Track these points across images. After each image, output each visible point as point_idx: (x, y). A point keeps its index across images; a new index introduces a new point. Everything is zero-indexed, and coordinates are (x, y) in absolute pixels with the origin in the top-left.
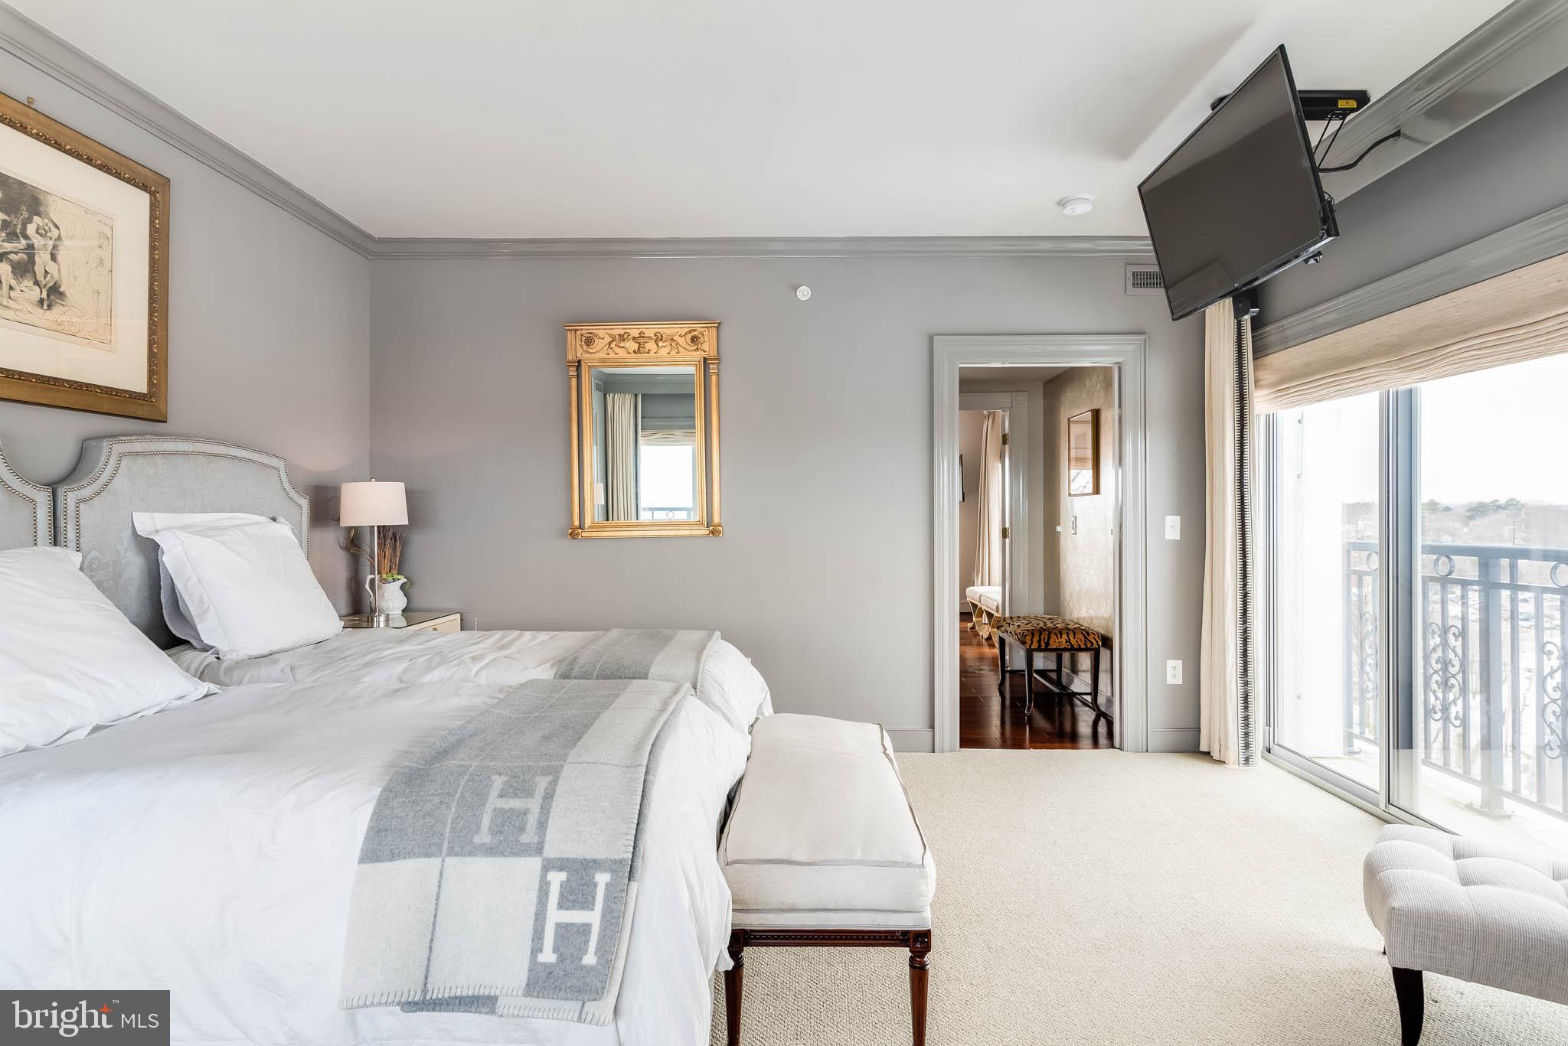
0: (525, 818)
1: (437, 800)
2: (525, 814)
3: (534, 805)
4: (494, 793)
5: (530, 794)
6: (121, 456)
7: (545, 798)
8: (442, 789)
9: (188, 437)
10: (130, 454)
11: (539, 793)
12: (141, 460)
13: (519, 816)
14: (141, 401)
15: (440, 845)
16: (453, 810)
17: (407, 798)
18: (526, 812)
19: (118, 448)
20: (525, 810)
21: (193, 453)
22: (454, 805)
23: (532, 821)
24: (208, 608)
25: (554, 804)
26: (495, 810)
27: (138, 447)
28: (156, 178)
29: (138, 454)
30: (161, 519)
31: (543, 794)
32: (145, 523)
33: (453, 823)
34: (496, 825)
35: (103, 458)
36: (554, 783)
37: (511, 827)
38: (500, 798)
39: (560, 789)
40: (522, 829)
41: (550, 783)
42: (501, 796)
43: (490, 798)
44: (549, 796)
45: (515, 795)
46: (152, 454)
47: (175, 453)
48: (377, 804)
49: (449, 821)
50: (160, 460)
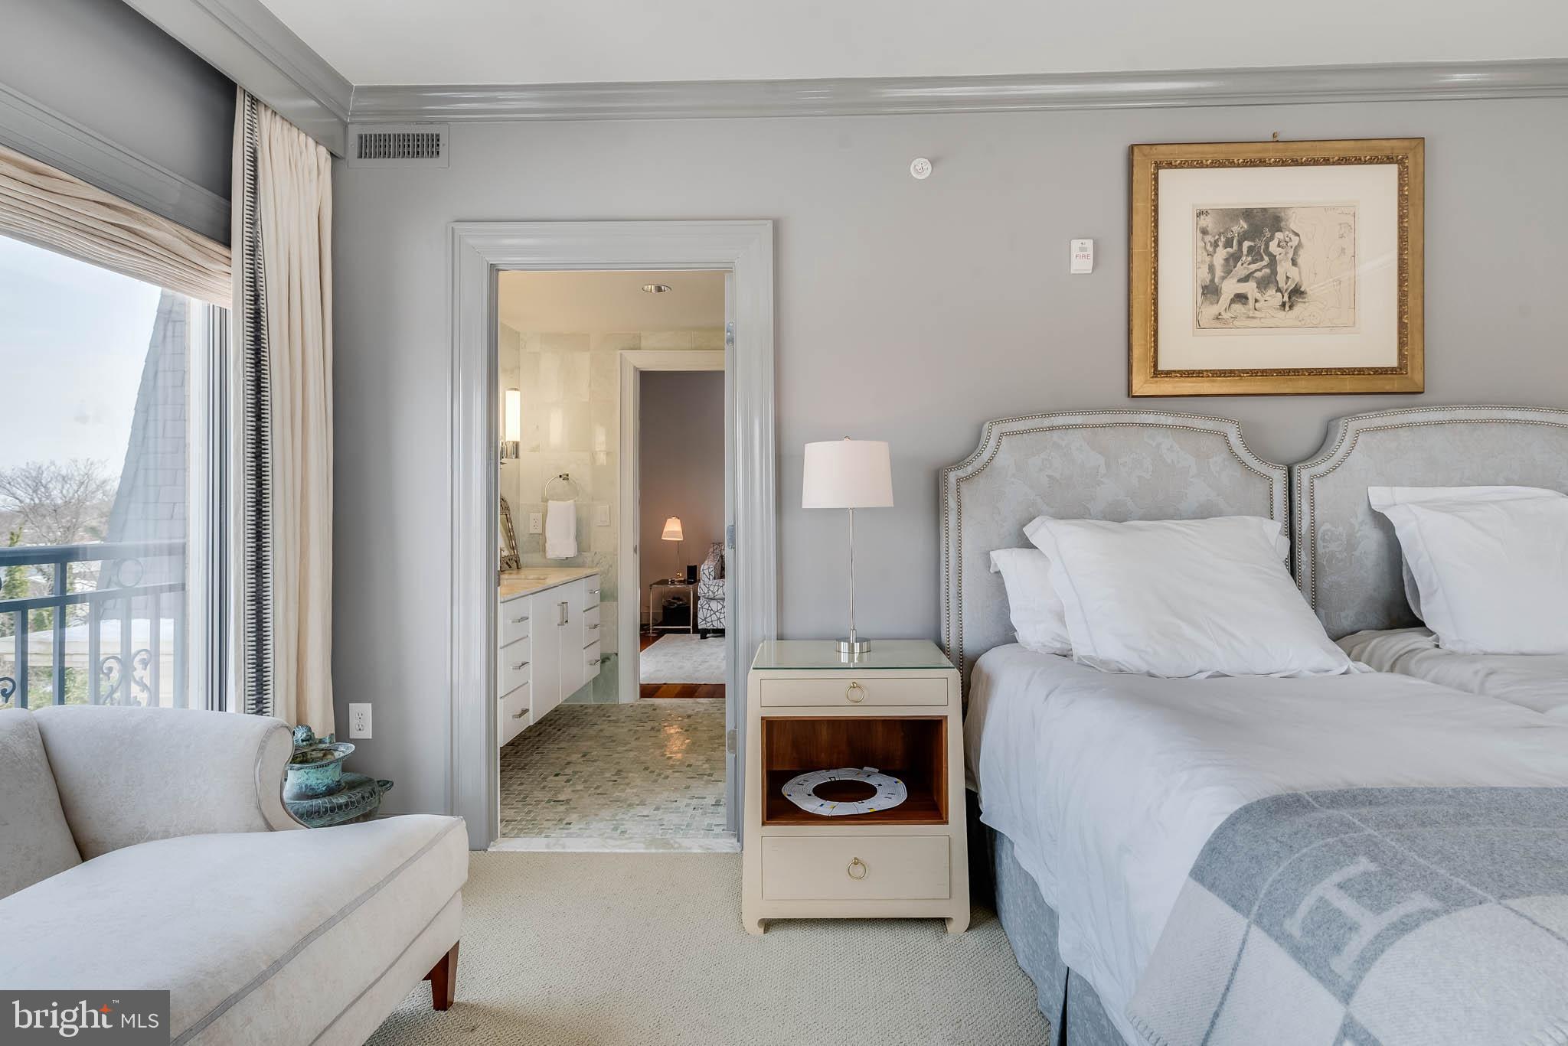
0: (1347, 936)
1: (1275, 847)
2: (1350, 929)
3: (1370, 924)
4: (1337, 877)
5: (1378, 908)
6: (1358, 432)
7: (1393, 926)
8: (1289, 837)
9: (1444, 405)
10: (1368, 430)
11: (1394, 914)
12: (1381, 434)
13: (1342, 927)
14: (1390, 376)
15: (1251, 904)
16: (1281, 869)
17: (1254, 829)
18: (1353, 928)
19: (1354, 425)
20: (1355, 923)
21: (1451, 422)
22: (1286, 864)
23: (1356, 945)
24: (1436, 591)
25: (1398, 943)
26: (1321, 899)
27: (1378, 421)
28: (1406, 143)
29: (1379, 429)
30: (1402, 493)
31: (1395, 919)
32: (1380, 497)
33: (1271, 886)
34: (1312, 919)
35: (1339, 436)
36: (1430, 915)
37: (1326, 936)
38: (1336, 887)
39: (1428, 929)
40: (1337, 949)
41: (1423, 911)
42: (1340, 886)
43: (1327, 881)
44: (1403, 927)
45: (1359, 897)
46: (1396, 427)
47: (1426, 424)
48: (1227, 820)
49: (1270, 879)
50: (1403, 433)
